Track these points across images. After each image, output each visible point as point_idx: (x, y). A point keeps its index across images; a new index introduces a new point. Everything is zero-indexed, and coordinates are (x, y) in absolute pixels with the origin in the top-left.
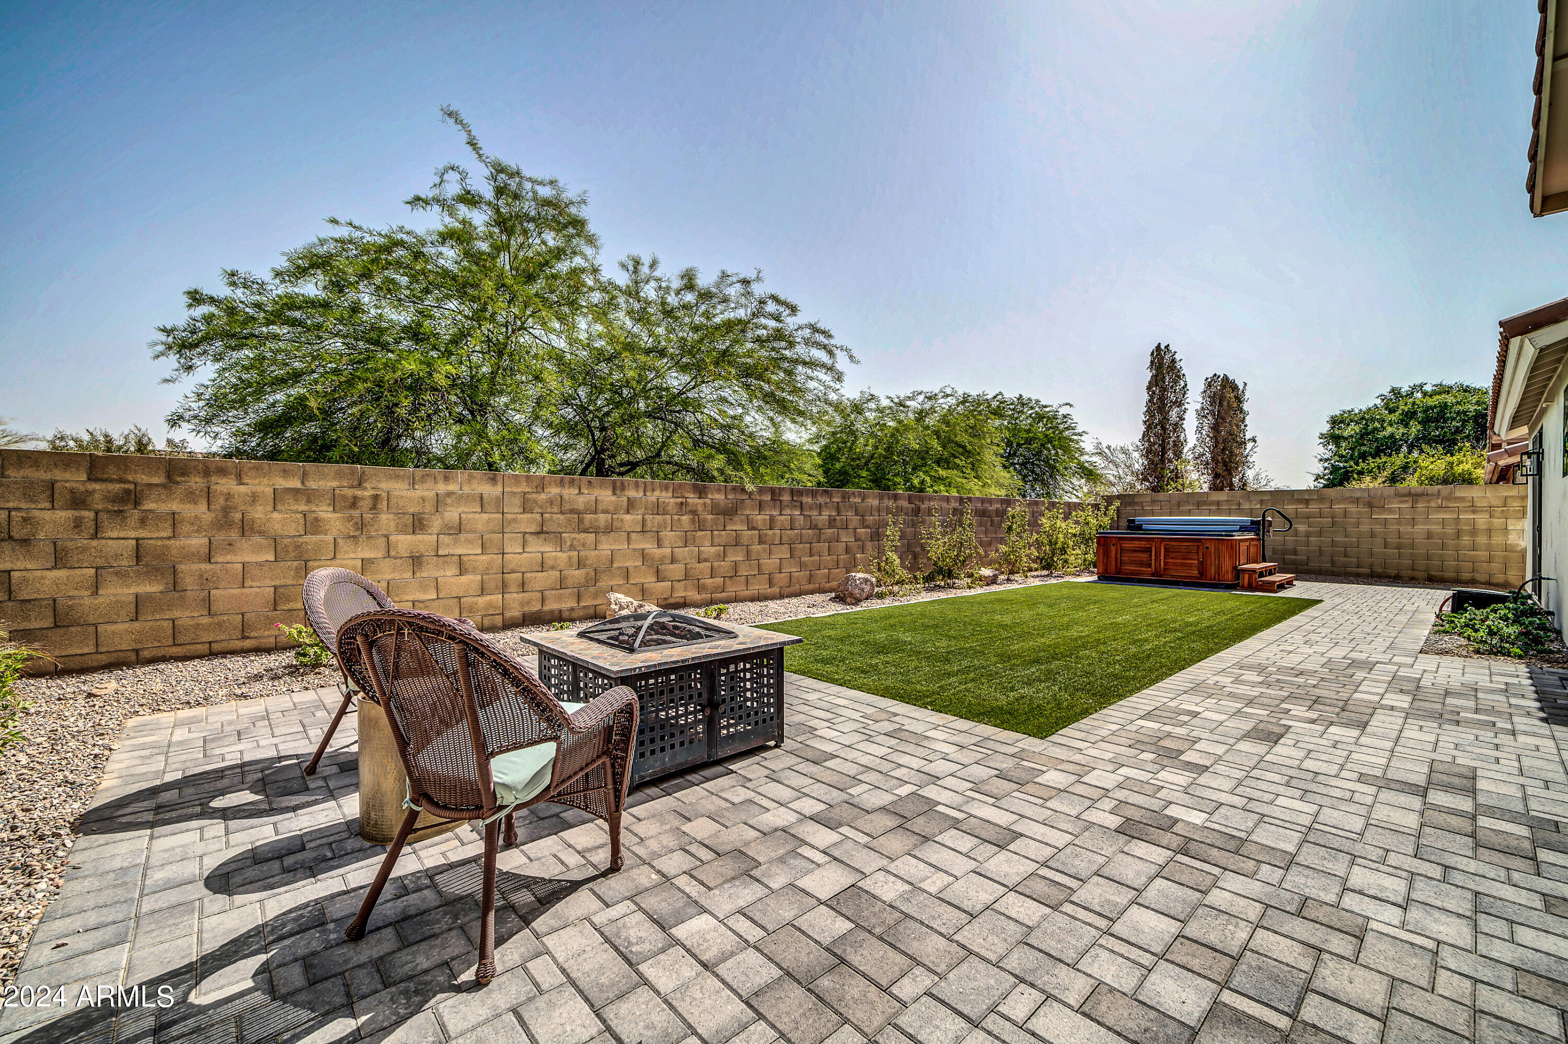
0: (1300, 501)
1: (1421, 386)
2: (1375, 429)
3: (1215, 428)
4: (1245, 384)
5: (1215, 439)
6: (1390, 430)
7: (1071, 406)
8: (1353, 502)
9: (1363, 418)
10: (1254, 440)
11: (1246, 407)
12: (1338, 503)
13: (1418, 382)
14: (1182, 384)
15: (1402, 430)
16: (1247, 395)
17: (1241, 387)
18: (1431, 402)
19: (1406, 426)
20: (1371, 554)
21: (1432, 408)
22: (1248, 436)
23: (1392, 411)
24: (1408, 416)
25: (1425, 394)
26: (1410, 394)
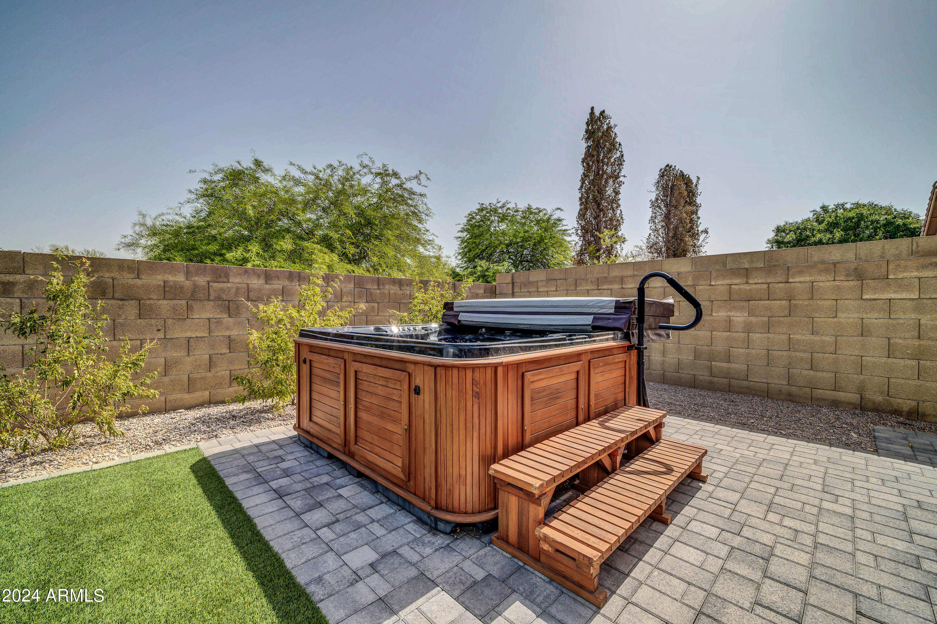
0: (735, 272)
1: (843, 205)
2: (808, 236)
3: (667, 217)
4: (698, 178)
5: (667, 227)
6: (819, 236)
7: (561, 210)
8: (827, 271)
9: (798, 228)
10: (706, 232)
11: (699, 200)
12: (801, 272)
13: (841, 202)
14: (618, 154)
15: (828, 236)
16: (700, 188)
17: (694, 181)
18: (851, 214)
19: (831, 232)
20: (861, 368)
21: (851, 219)
22: (701, 229)
23: (820, 223)
24: (834, 225)
25: (845, 210)
26: (835, 211)
